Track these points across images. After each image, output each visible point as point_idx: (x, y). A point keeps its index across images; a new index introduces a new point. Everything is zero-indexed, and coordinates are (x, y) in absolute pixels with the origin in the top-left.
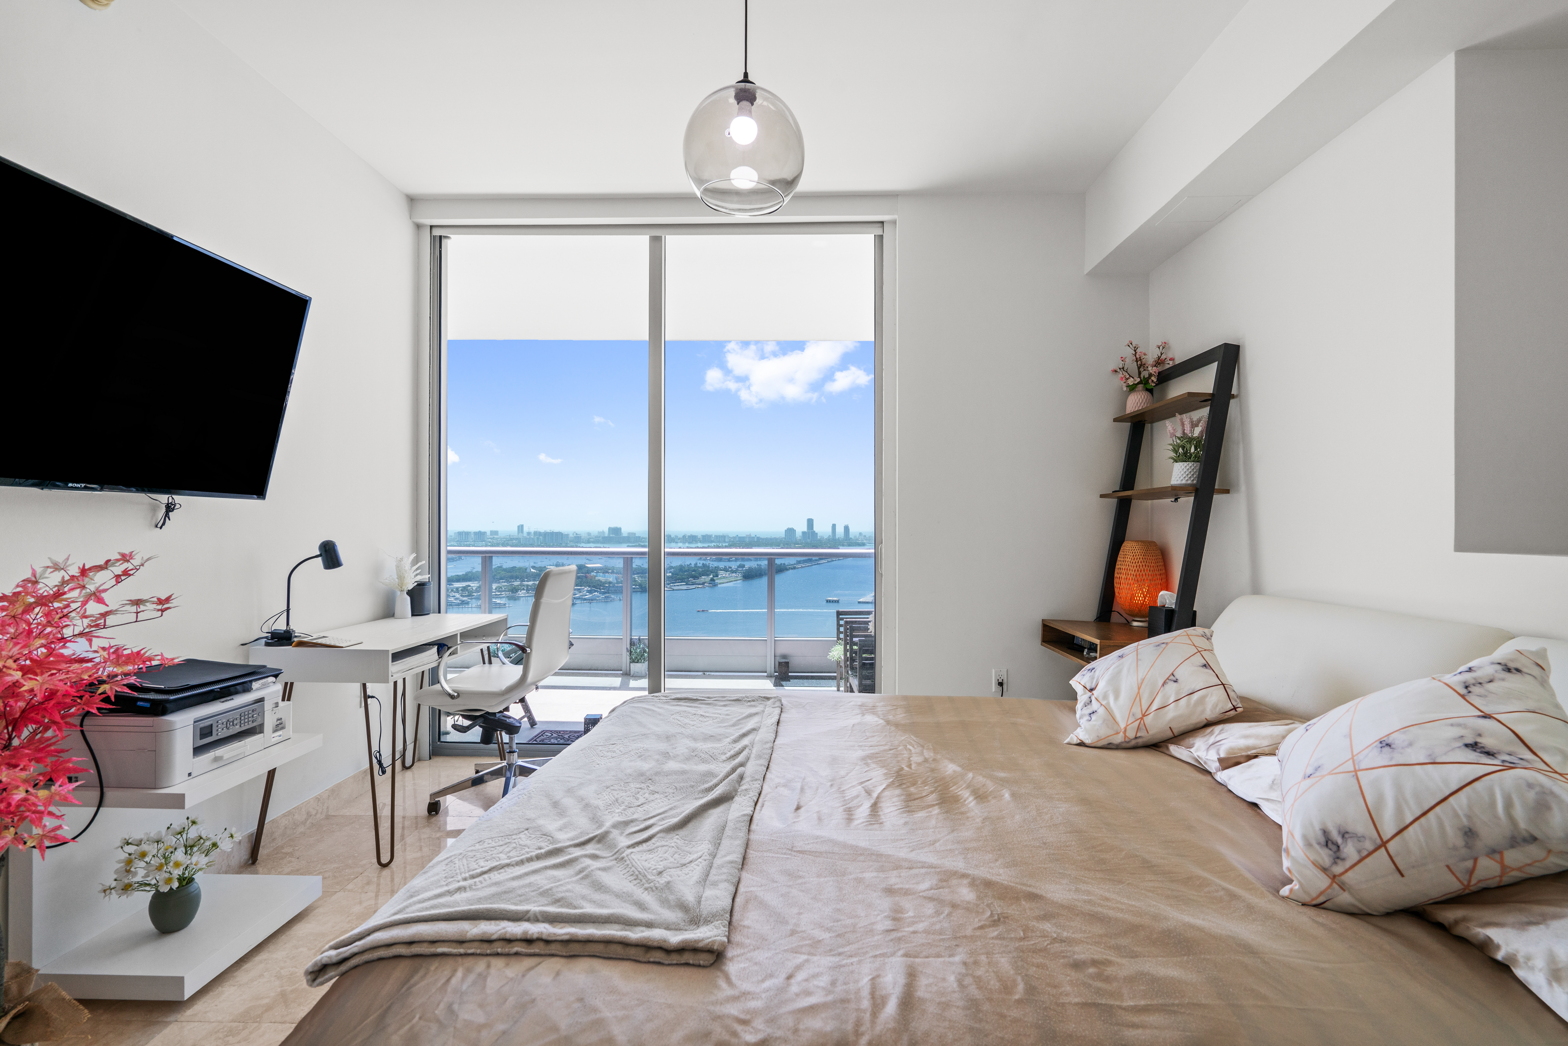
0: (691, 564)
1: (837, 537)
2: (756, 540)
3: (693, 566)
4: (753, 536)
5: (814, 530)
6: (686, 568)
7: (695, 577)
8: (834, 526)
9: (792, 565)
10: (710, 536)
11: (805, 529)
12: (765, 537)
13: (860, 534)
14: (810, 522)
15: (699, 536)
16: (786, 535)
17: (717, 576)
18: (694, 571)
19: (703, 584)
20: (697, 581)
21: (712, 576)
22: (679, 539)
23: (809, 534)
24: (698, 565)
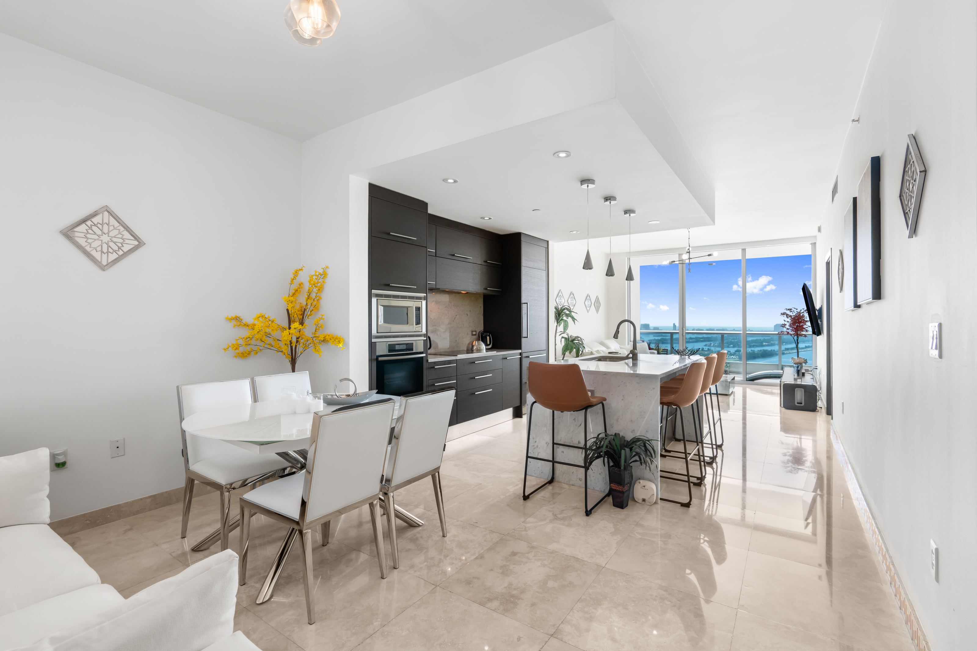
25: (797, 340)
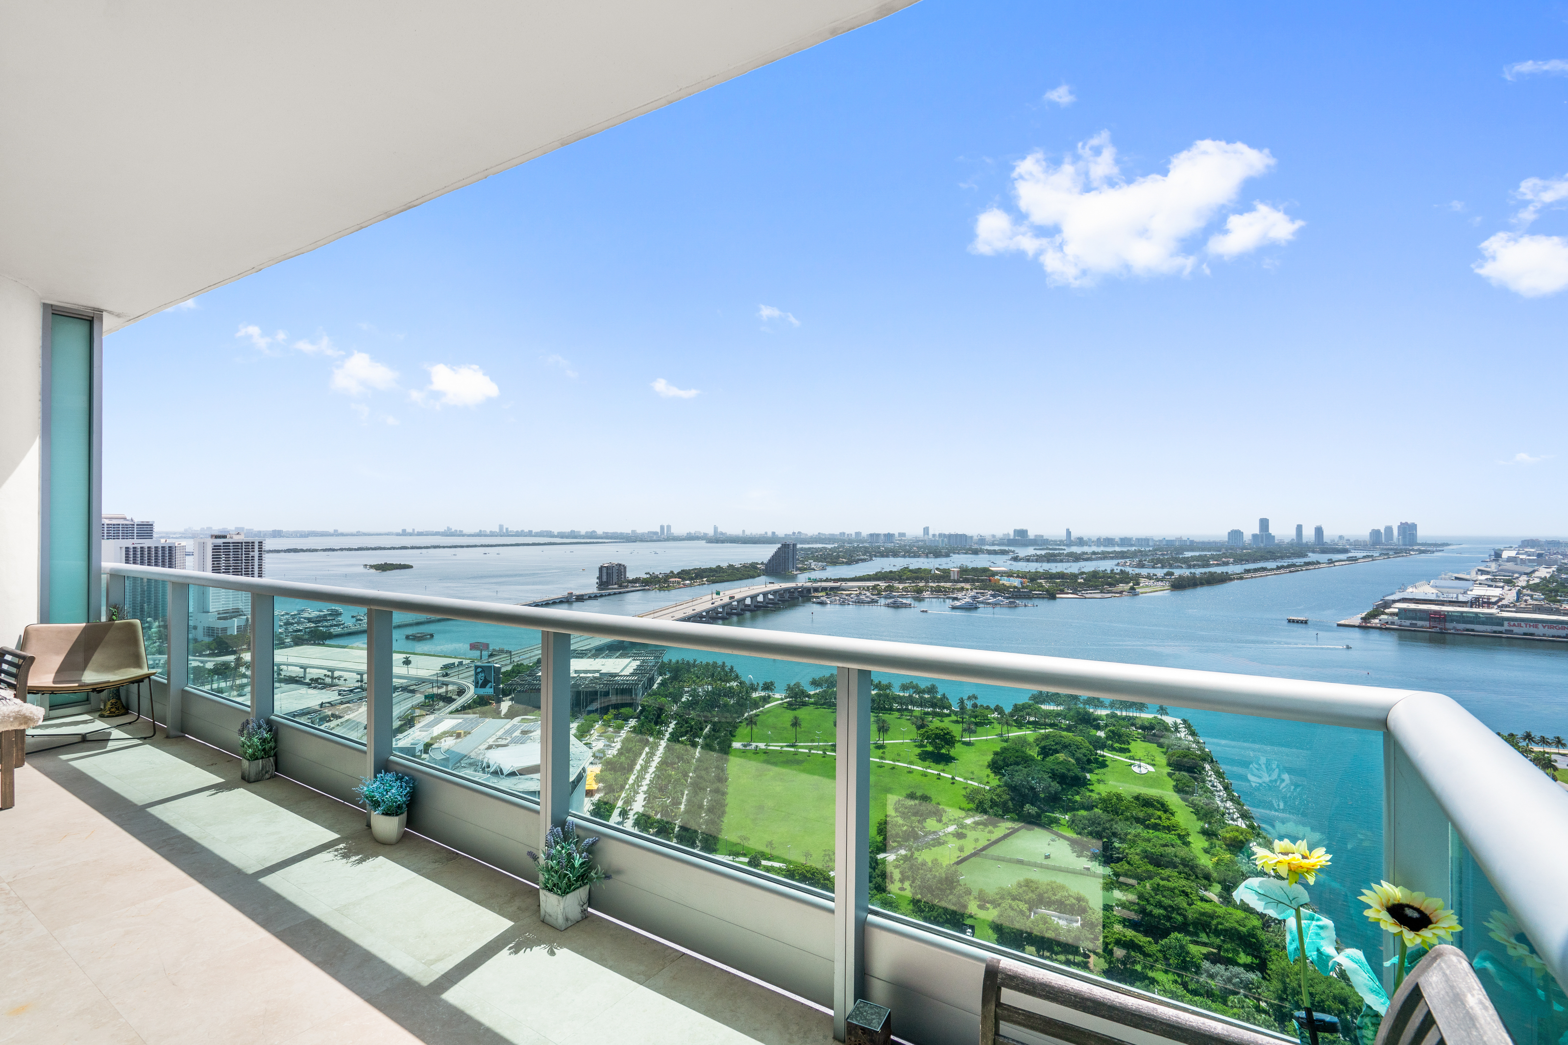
0: (1106, 570)
1: (1304, 541)
2: (1188, 544)
3: (1109, 572)
4: (1184, 538)
5: (1270, 532)
6: (1101, 575)
7: (1110, 585)
8: (1299, 528)
9: (1238, 574)
10: (1130, 539)
11: (1257, 531)
12: (1202, 540)
13: (1341, 537)
14: (1264, 524)
15: (1117, 539)
16: (1229, 539)
17: (1138, 584)
18: (1110, 577)
19: (1121, 592)
20: (1114, 589)
21: (1131, 584)
22: (1093, 542)
23: (1262, 537)
24: (1115, 571)
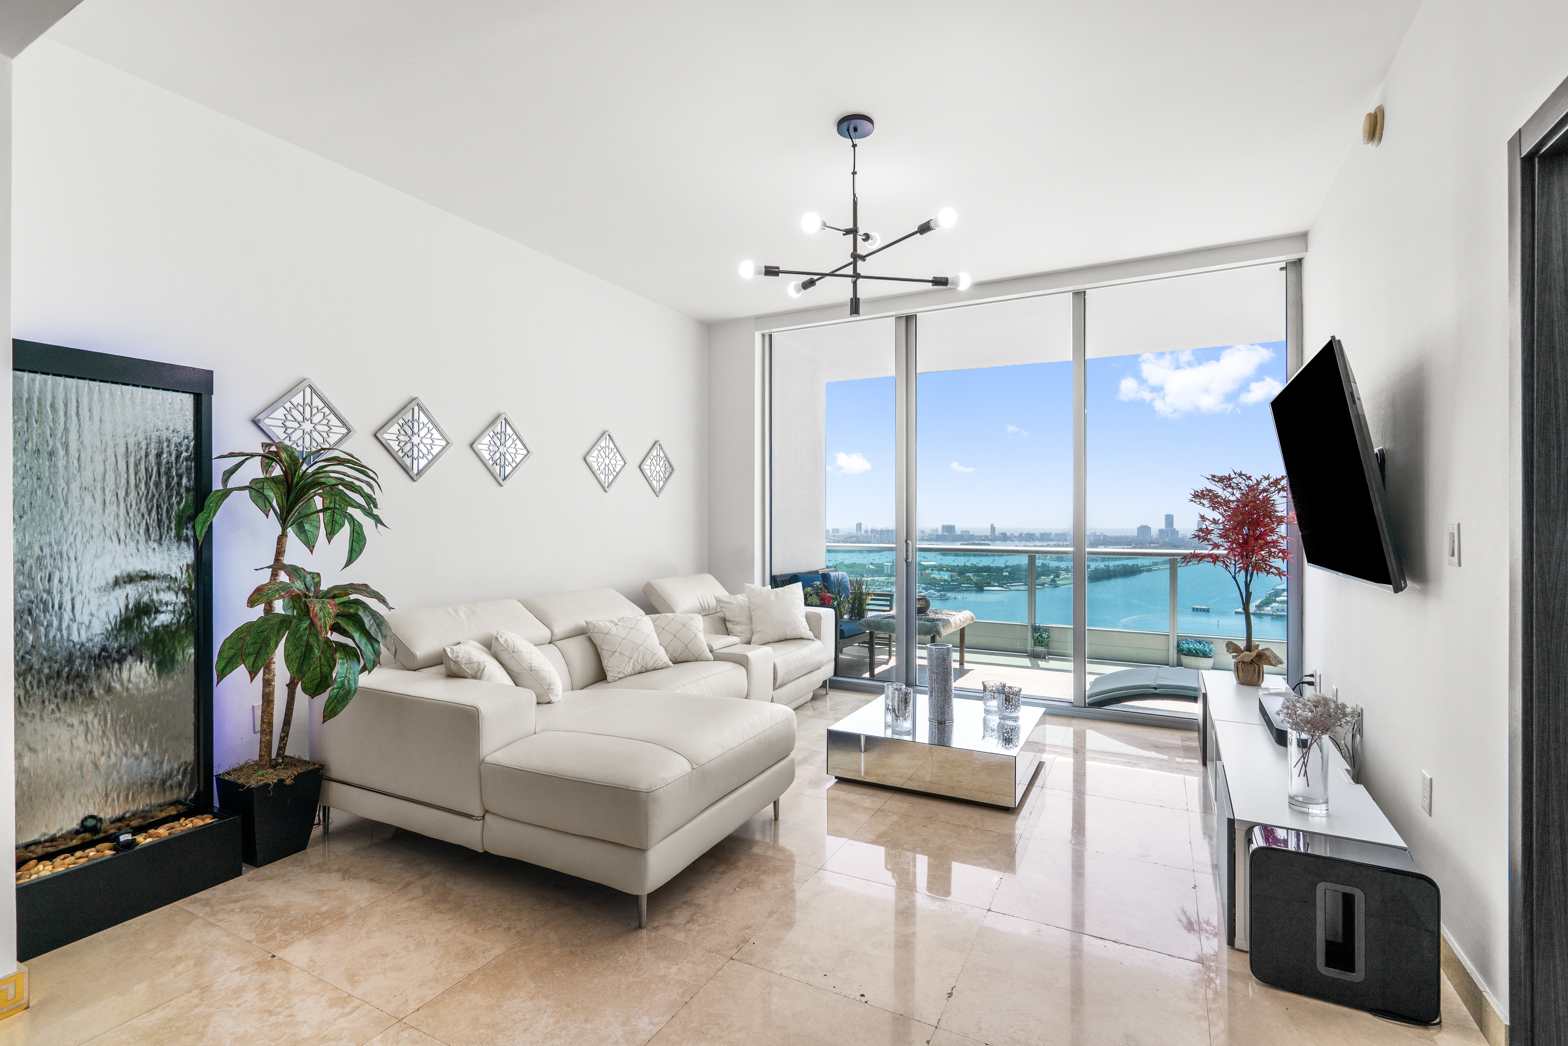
25: (1247, 586)
